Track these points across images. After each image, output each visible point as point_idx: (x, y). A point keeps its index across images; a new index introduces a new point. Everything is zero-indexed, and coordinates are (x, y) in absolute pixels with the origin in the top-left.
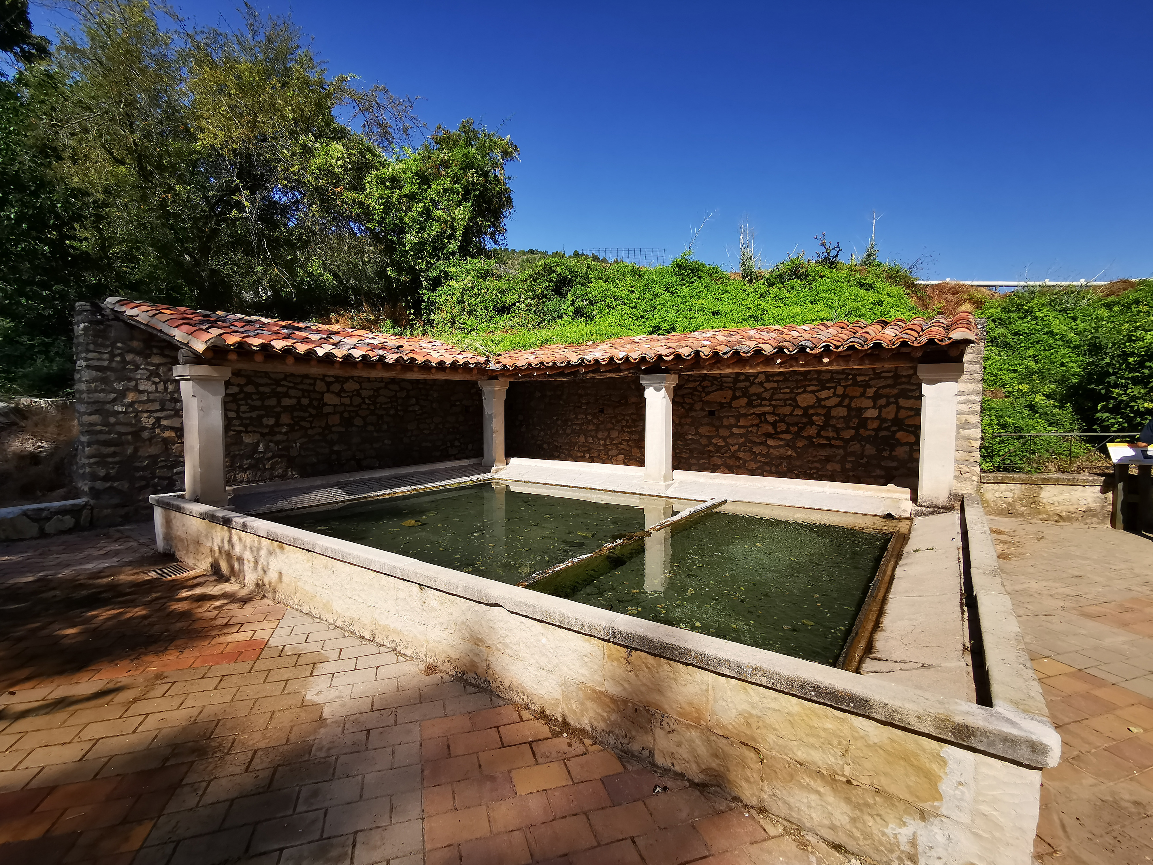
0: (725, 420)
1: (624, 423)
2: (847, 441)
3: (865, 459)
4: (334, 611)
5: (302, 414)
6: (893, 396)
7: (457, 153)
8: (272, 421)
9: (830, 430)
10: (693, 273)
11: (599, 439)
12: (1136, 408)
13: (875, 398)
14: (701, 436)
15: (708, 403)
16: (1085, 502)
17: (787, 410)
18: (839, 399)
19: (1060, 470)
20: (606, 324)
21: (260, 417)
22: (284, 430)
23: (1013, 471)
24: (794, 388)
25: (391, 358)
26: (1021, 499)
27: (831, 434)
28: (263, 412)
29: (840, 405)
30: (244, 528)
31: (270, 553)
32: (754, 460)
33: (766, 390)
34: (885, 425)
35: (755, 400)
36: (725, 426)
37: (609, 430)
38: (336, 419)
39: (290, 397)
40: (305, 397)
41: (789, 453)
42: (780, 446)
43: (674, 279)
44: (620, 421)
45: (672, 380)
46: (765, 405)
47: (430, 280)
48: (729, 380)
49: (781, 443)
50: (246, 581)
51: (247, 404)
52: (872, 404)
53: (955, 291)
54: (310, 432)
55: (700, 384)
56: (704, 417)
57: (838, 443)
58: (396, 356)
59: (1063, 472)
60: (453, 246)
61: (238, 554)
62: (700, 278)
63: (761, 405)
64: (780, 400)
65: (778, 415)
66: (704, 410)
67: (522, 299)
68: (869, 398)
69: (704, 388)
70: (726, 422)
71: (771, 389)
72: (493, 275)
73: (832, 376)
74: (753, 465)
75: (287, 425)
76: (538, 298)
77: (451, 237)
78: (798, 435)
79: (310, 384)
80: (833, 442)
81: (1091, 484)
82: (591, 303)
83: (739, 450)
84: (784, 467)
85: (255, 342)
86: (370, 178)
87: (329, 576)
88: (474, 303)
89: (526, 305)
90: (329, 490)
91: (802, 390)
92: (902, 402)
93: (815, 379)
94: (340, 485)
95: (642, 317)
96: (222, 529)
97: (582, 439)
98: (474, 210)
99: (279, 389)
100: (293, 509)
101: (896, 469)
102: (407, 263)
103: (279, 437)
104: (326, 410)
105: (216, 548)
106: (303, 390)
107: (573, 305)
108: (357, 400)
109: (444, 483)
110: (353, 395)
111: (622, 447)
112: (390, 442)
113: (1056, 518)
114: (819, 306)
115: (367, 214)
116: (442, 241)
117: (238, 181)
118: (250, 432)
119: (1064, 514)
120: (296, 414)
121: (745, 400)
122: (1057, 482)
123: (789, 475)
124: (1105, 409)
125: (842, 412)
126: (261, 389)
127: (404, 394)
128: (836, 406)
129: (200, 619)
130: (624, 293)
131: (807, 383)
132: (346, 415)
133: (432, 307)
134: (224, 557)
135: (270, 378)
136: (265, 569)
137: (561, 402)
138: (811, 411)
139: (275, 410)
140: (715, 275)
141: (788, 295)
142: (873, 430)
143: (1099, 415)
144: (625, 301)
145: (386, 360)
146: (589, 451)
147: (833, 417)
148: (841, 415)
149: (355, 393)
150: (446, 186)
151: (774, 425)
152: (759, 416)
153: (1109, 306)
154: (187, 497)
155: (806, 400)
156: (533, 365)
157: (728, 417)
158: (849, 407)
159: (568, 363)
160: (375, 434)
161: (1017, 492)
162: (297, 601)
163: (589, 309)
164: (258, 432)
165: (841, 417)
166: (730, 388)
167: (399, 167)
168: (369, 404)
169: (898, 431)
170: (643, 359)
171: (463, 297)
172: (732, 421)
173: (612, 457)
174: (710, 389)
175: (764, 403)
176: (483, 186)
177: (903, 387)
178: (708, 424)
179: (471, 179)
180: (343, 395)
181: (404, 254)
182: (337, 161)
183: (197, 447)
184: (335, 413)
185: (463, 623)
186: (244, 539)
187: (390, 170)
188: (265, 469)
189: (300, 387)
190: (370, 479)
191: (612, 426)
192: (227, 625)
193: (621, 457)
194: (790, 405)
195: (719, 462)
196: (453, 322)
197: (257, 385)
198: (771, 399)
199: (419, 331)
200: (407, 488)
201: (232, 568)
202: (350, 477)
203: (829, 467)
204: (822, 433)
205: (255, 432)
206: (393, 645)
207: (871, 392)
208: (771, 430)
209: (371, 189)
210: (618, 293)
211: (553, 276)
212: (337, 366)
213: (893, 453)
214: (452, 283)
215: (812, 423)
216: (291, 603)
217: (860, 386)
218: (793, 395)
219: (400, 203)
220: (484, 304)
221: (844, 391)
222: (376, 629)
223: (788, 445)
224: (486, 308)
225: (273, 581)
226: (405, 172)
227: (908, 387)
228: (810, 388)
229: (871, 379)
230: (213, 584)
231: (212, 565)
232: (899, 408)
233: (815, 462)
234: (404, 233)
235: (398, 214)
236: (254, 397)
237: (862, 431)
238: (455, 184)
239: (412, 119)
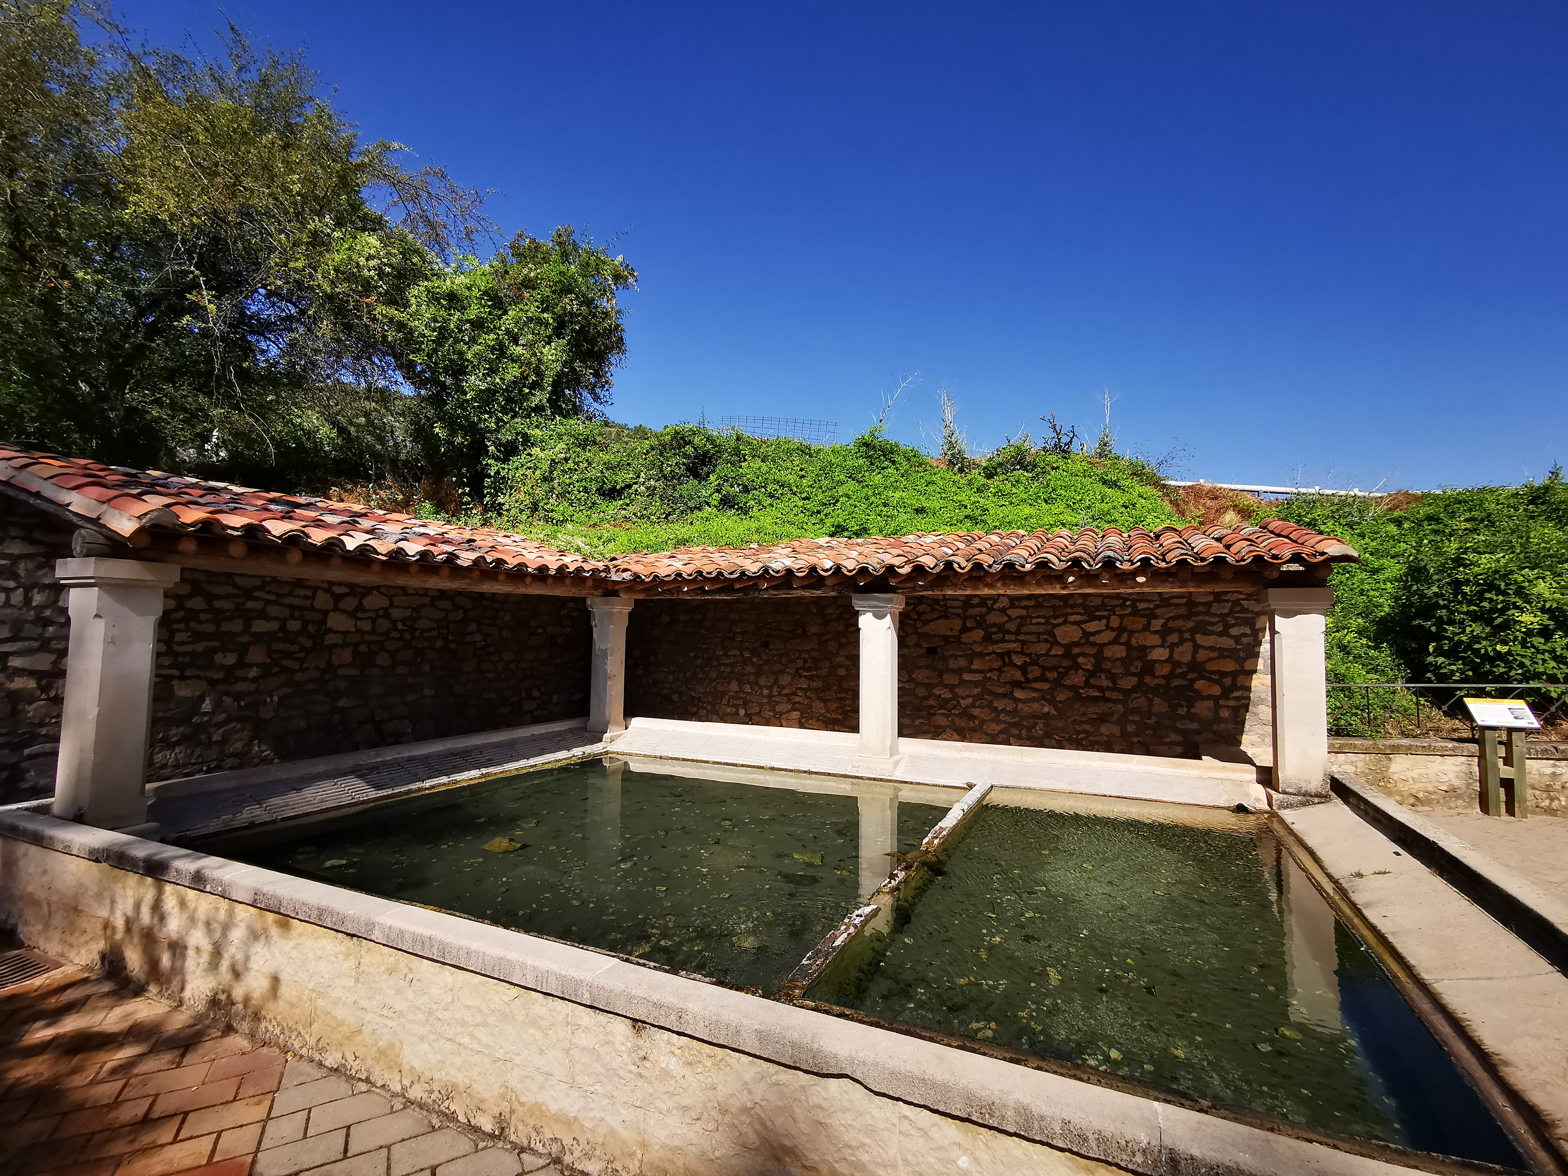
0: (951, 661)
1: (800, 663)
2: (1127, 693)
3: (1154, 719)
4: (406, 1067)
5: (288, 647)
6: (1188, 631)
7: (550, 271)
8: (231, 659)
9: (1103, 677)
10: (884, 456)
11: (761, 688)
12: (1483, 651)
13: (1164, 632)
14: (917, 684)
15: (927, 636)
16: (1446, 778)
17: (1042, 648)
18: (1115, 634)
19: (1404, 734)
20: (769, 520)
21: (210, 653)
22: (252, 675)
23: (1348, 735)
24: (1050, 617)
25: (466, 558)
26: (1366, 775)
27: (1105, 683)
28: (218, 644)
29: (1115, 641)
30: (198, 881)
31: (254, 935)
32: (996, 720)
33: (1011, 619)
34: (1179, 671)
35: (996, 633)
36: (952, 671)
37: (776, 673)
38: (346, 655)
39: (268, 618)
40: (295, 619)
41: (1046, 709)
42: (1033, 700)
43: (861, 461)
44: (794, 660)
45: (897, 602)
46: (1010, 641)
47: (501, 445)
48: (957, 603)
49: (1034, 695)
50: (187, 994)
51: (187, 629)
52: (1160, 642)
53: (1214, 495)
54: (298, 677)
55: (914, 609)
56: (920, 656)
57: (1115, 695)
58: (473, 556)
59: (1407, 736)
60: (539, 398)
61: (174, 936)
62: (894, 462)
63: (1003, 641)
64: (1031, 634)
65: (1029, 655)
66: (921, 647)
67: (641, 480)
68: (1156, 632)
69: (919, 614)
70: (952, 664)
71: (1018, 617)
72: (594, 443)
73: (1103, 602)
74: (994, 728)
75: (258, 665)
76: (666, 478)
77: (534, 386)
78: (1058, 683)
79: (306, 597)
80: (1108, 694)
81: (1451, 753)
82: (746, 490)
83: (973, 705)
84: (1039, 730)
85: (235, 521)
86: (416, 293)
87: (399, 992)
88: (568, 481)
89: (648, 488)
90: (340, 781)
91: (1061, 620)
92: (1200, 639)
93: (1080, 605)
94: (360, 772)
95: (819, 512)
96: (140, 883)
97: (734, 686)
98: (571, 350)
99: (251, 605)
100: (274, 822)
101: (1198, 732)
102: (467, 418)
103: (240, 687)
104: (330, 639)
105: (119, 923)
106: (292, 607)
107: (718, 491)
108: (384, 625)
109: (532, 761)
110: (378, 616)
111: (797, 699)
112: (432, 692)
113: (1412, 800)
114: (1058, 507)
115: (410, 338)
116: (520, 391)
117: (197, 272)
118: (190, 678)
119: (1421, 795)
120: (276, 646)
121: (981, 633)
122: (1409, 751)
123: (1046, 741)
124: (1439, 652)
125: (1119, 651)
126: (217, 604)
127: (460, 615)
128: (1110, 643)
129: (80, 1107)
130: (792, 479)
131: (1068, 610)
132: (363, 648)
133: (501, 484)
134: (136, 940)
135: (235, 586)
136: (239, 968)
137: (702, 631)
138: (1076, 650)
139: (239, 639)
140: (916, 461)
141: (1014, 490)
142: (1163, 677)
143: (1431, 659)
144: (795, 489)
145: (459, 562)
146: (745, 704)
147: (1107, 659)
148: (1118, 655)
149: (381, 612)
150: (530, 314)
151: (1023, 668)
152: (1001, 656)
153: (1398, 522)
154: (56, 809)
155: (1067, 634)
156: (684, 575)
157: (956, 657)
158: (1128, 644)
159: (743, 573)
160: (410, 680)
161: (1360, 764)
162: (312, 1041)
163: (742, 498)
164: (205, 678)
165: (1118, 659)
166: (958, 615)
167: (461, 280)
168: (402, 632)
169: (1198, 679)
170: (863, 571)
171: (551, 472)
172: (962, 662)
173: (782, 714)
174: (929, 617)
175: (1007, 637)
176: (585, 318)
177: (1200, 618)
178: (926, 667)
179: (569, 307)
180: (360, 615)
181: (463, 404)
182: (367, 260)
183: (93, 712)
184: (344, 645)
185: (745, 1110)
186: (191, 905)
187: (448, 283)
188: (211, 743)
189: (287, 601)
190: (411, 759)
191: (781, 668)
192: (147, 1122)
193: (796, 714)
194: (1046, 641)
195: (944, 722)
196: (535, 508)
197: (210, 597)
198: (1018, 633)
199: (476, 520)
200: (475, 773)
201: (153, 965)
202: (377, 756)
203: (1103, 729)
204: (1092, 681)
205: (198, 677)
206: (555, 1149)
207: (1157, 624)
208: (1018, 676)
209: (419, 305)
210: (782, 476)
211: (689, 449)
212: (376, 568)
213: (1193, 710)
214: (536, 451)
215: (1077, 667)
216: (297, 1044)
217: (1142, 616)
218: (1049, 628)
219: (460, 331)
220: (584, 483)
221: (1121, 623)
222: (512, 1112)
223: (1044, 698)
224: (586, 490)
225: (256, 995)
226: (469, 289)
227: (1207, 618)
228: (1073, 618)
229: (1156, 607)
230: (106, 1002)
231: (103, 957)
232: (1197, 647)
233: (1084, 722)
234: (466, 374)
235: (458, 347)
236: (203, 617)
237: (1147, 679)
238: (543, 312)
239: (478, 219)
